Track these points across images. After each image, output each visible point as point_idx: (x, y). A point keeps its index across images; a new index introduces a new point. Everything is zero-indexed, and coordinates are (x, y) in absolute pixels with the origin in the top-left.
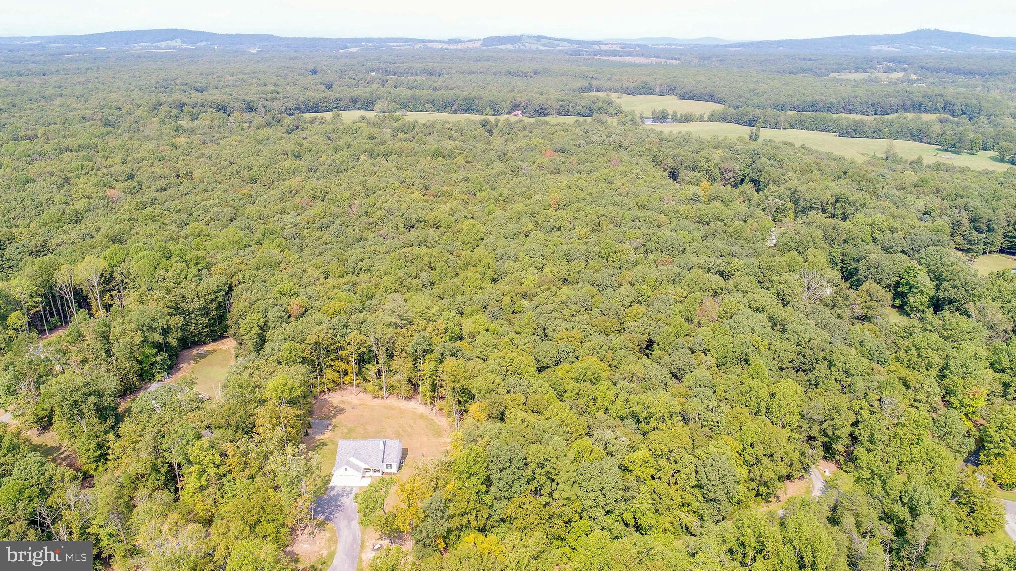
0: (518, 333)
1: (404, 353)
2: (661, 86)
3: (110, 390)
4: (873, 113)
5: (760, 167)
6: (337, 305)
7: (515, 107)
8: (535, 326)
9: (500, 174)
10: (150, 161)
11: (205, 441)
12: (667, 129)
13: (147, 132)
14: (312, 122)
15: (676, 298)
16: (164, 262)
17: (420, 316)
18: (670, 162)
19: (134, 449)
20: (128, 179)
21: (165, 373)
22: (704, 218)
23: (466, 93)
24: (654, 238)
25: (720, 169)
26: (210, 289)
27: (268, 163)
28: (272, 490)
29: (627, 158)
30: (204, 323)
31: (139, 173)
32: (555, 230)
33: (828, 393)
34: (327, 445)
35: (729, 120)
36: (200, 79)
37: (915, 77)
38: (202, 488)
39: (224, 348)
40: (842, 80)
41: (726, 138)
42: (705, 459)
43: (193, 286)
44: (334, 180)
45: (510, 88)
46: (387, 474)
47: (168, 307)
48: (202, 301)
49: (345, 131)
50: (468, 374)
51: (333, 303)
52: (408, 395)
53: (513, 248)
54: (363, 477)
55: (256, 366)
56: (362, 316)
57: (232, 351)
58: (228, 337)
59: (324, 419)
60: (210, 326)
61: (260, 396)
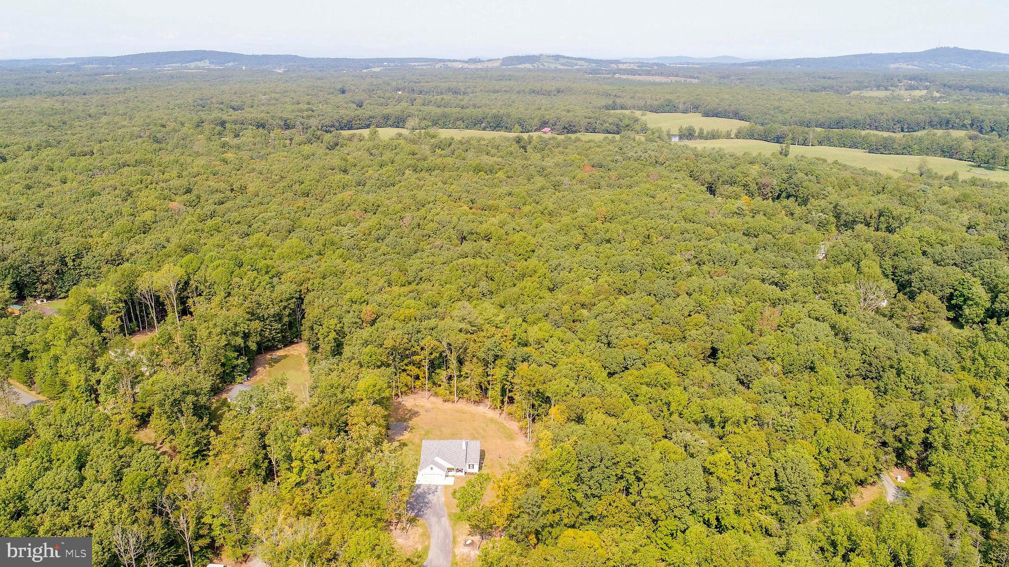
0: (582, 340)
1: (475, 358)
2: (684, 104)
3: (206, 389)
4: (900, 129)
5: (798, 183)
6: (407, 312)
7: (544, 124)
8: (599, 334)
9: (542, 188)
10: (205, 176)
11: (305, 437)
12: (699, 145)
13: (196, 149)
14: (350, 139)
15: (735, 307)
16: (237, 271)
17: (488, 323)
18: (708, 177)
19: (236, 446)
20: (186, 193)
21: (245, 376)
22: (752, 231)
23: (494, 111)
24: (705, 250)
25: (757, 184)
26: (283, 296)
27: (318, 177)
28: (370, 485)
29: (666, 173)
30: (277, 329)
31: (196, 187)
32: (605, 242)
33: (900, 400)
34: (407, 445)
35: (756, 136)
36: (235, 98)
37: (938, 95)
38: (301, 484)
39: (296, 353)
40: (866, 98)
41: (760, 154)
42: (784, 462)
43: (267, 293)
44: (383, 194)
45: (536, 106)
46: (469, 473)
47: (247, 313)
48: (277, 308)
49: (385, 147)
50: (542, 378)
51: (402, 310)
52: (477, 399)
53: (566, 259)
54: (446, 476)
55: (340, 368)
56: (432, 322)
57: (304, 356)
58: (297, 343)
59: (401, 421)
60: (282, 332)
61: (350, 396)
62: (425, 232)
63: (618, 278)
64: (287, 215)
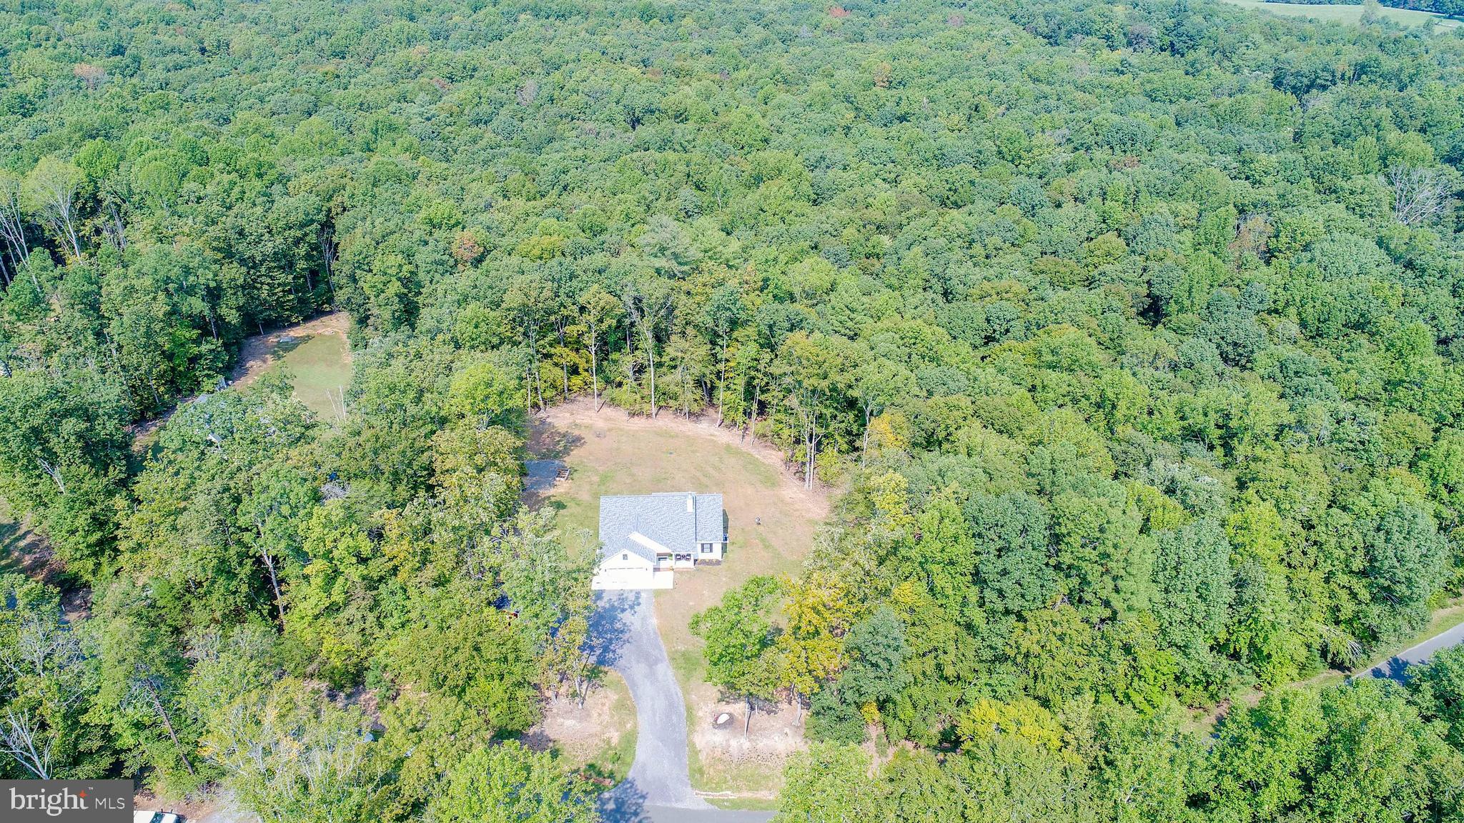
1: (690, 328)
3: (108, 406)
5: (1196, 32)
6: (545, 243)
8: (926, 275)
9: (764, 43)
11: (333, 506)
15: (1177, 220)
16: (195, 170)
17: (711, 258)
18: (1042, 25)
19: (174, 528)
20: (114, 53)
21: (221, 378)
24: (1087, 127)
26: (293, 218)
28: (492, 609)
29: (975, 17)
30: (285, 285)
31: (132, 43)
32: (899, 120)
34: (564, 507)
38: (333, 609)
39: (327, 332)
43: (259, 210)
44: (481, 51)
46: (704, 562)
47: (214, 249)
48: (280, 240)
50: (840, 360)
51: (534, 239)
52: (696, 408)
53: (836, 148)
54: (656, 569)
55: (412, 352)
56: (599, 259)
57: (345, 337)
58: (331, 312)
59: (549, 457)
60: (297, 291)
61: (434, 409)
62: (564, 110)
63: (935, 180)
64: (305, 87)
